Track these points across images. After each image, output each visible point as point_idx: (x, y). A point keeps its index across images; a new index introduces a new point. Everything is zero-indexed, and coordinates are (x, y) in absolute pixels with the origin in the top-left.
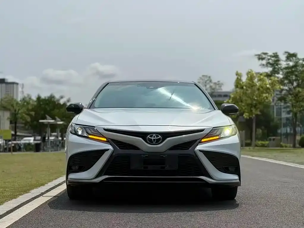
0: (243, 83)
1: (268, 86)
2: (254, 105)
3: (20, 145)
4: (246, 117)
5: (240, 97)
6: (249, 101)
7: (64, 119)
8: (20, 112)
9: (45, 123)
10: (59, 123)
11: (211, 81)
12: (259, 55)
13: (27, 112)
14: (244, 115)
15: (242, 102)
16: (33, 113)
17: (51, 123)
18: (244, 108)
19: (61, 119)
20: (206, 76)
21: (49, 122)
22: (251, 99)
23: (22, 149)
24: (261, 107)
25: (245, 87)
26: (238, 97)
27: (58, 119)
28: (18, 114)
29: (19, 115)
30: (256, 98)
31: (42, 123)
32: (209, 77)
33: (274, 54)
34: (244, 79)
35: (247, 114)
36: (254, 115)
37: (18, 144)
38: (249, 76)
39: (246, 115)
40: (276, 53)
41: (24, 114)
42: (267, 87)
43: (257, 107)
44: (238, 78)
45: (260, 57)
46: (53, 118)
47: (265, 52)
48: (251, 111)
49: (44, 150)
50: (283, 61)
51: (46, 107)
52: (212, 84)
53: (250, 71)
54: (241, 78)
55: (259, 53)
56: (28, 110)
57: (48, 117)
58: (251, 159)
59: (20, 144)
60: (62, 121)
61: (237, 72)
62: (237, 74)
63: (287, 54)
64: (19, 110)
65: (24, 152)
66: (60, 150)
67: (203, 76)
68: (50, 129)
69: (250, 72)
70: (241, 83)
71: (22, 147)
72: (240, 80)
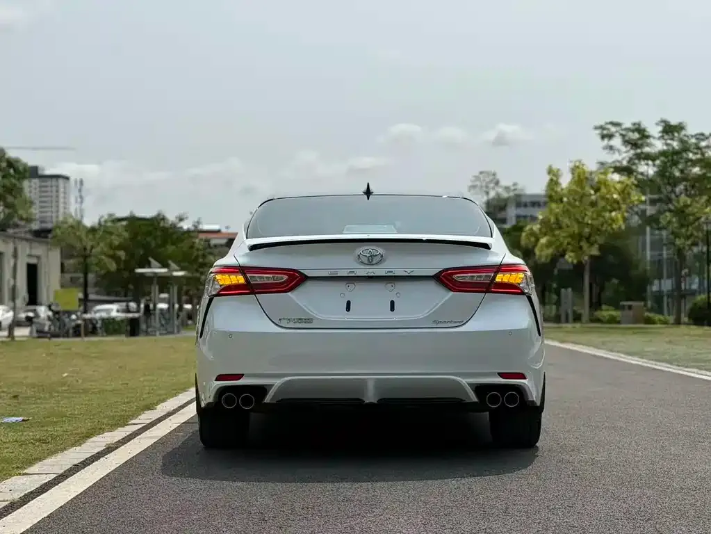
0: (562, 189)
1: (615, 196)
2: (587, 235)
3: (95, 322)
4: (570, 260)
5: (557, 219)
6: (576, 229)
7: (186, 264)
8: (94, 251)
9: (147, 275)
10: (175, 274)
11: (497, 183)
12: (602, 128)
13: (111, 252)
14: (567, 257)
15: (560, 228)
16: (122, 254)
17: (159, 275)
18: (566, 242)
19: (179, 265)
20: (488, 173)
21: (155, 273)
22: (579, 222)
23: (99, 331)
24: (601, 240)
25: (565, 199)
26: (553, 220)
27: (173, 265)
28: (89, 256)
29: (93, 258)
30: (590, 222)
31: (142, 274)
32: (494, 174)
33: (634, 124)
34: (565, 181)
35: (572, 254)
36: (586, 258)
37: (91, 320)
38: (576, 175)
39: (570, 257)
40: (639, 124)
41: (103, 257)
42: (613, 197)
43: (592, 239)
44: (552, 180)
45: (605, 132)
46: (164, 265)
47: (615, 120)
48: (581, 248)
49: (147, 333)
50: (654, 138)
51: (149, 239)
52: (500, 190)
53: (577, 164)
54: (558, 179)
55: (602, 123)
56: (111, 246)
57: (153, 262)
58: (559, 348)
59: (95, 319)
60: (182, 269)
61: (550, 167)
62: (550, 171)
63: (663, 124)
64: (92, 247)
65: (103, 336)
66: (178, 332)
67: (481, 173)
68: (157, 288)
69: (578, 167)
70: (559, 189)
71: (99, 325)
72: (557, 183)
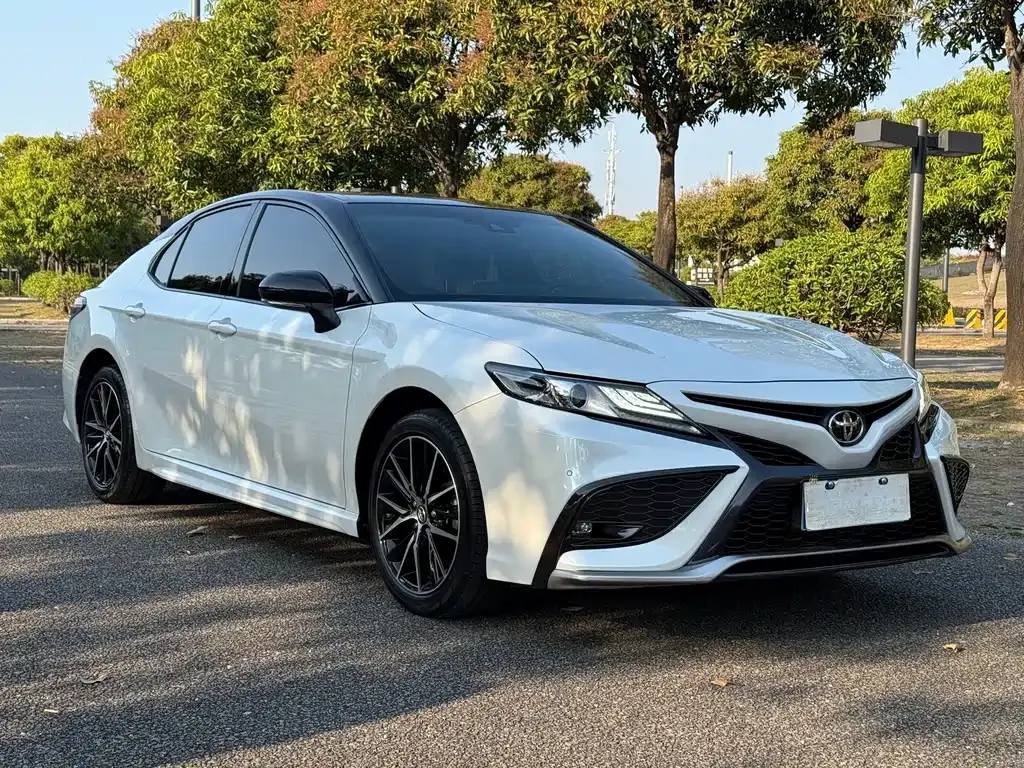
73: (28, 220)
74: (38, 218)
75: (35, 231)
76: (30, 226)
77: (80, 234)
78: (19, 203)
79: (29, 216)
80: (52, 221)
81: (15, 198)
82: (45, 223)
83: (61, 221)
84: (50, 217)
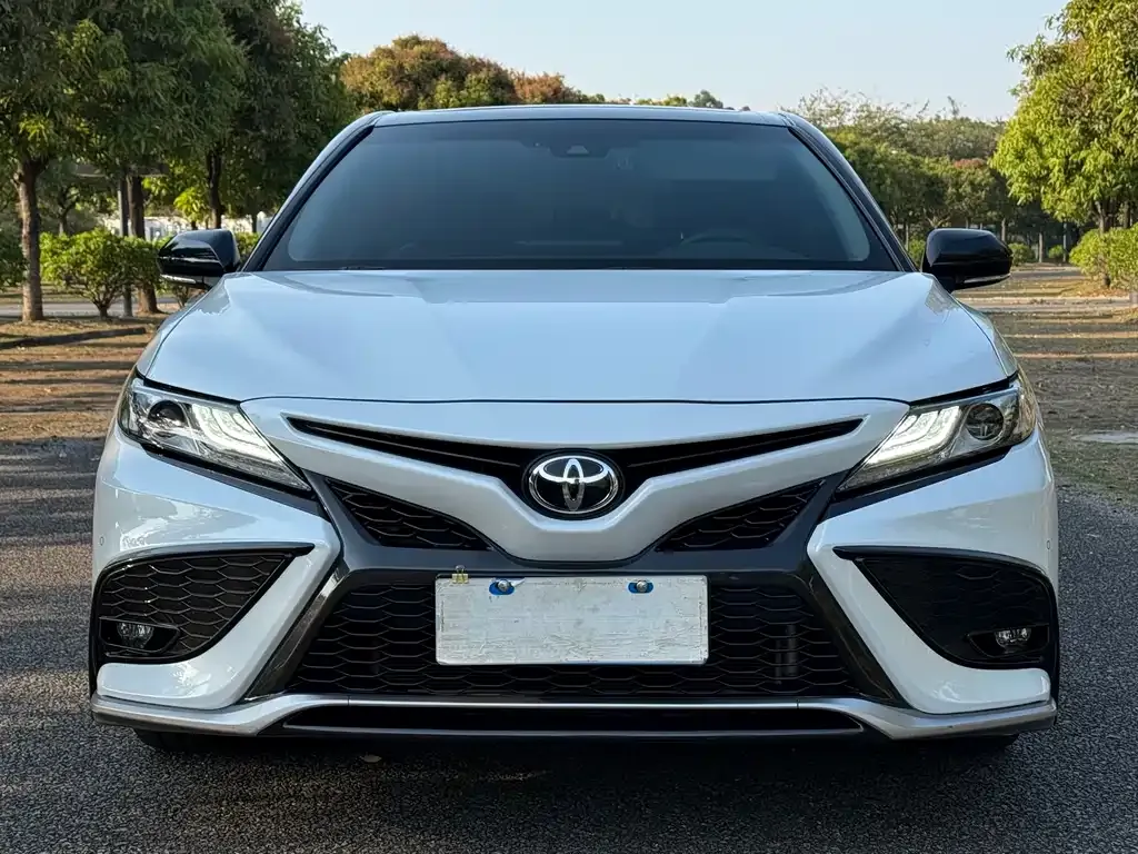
73: (1055, 159)
74: (1067, 157)
75: (1062, 175)
76: (1057, 168)
77: (1124, 175)
78: (1043, 139)
79: (1055, 154)
80: (1085, 159)
81: (1039, 131)
82: (1077, 163)
83: (1096, 159)
84: (1083, 154)
